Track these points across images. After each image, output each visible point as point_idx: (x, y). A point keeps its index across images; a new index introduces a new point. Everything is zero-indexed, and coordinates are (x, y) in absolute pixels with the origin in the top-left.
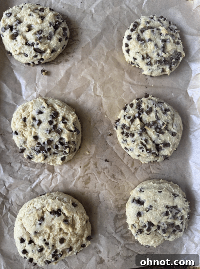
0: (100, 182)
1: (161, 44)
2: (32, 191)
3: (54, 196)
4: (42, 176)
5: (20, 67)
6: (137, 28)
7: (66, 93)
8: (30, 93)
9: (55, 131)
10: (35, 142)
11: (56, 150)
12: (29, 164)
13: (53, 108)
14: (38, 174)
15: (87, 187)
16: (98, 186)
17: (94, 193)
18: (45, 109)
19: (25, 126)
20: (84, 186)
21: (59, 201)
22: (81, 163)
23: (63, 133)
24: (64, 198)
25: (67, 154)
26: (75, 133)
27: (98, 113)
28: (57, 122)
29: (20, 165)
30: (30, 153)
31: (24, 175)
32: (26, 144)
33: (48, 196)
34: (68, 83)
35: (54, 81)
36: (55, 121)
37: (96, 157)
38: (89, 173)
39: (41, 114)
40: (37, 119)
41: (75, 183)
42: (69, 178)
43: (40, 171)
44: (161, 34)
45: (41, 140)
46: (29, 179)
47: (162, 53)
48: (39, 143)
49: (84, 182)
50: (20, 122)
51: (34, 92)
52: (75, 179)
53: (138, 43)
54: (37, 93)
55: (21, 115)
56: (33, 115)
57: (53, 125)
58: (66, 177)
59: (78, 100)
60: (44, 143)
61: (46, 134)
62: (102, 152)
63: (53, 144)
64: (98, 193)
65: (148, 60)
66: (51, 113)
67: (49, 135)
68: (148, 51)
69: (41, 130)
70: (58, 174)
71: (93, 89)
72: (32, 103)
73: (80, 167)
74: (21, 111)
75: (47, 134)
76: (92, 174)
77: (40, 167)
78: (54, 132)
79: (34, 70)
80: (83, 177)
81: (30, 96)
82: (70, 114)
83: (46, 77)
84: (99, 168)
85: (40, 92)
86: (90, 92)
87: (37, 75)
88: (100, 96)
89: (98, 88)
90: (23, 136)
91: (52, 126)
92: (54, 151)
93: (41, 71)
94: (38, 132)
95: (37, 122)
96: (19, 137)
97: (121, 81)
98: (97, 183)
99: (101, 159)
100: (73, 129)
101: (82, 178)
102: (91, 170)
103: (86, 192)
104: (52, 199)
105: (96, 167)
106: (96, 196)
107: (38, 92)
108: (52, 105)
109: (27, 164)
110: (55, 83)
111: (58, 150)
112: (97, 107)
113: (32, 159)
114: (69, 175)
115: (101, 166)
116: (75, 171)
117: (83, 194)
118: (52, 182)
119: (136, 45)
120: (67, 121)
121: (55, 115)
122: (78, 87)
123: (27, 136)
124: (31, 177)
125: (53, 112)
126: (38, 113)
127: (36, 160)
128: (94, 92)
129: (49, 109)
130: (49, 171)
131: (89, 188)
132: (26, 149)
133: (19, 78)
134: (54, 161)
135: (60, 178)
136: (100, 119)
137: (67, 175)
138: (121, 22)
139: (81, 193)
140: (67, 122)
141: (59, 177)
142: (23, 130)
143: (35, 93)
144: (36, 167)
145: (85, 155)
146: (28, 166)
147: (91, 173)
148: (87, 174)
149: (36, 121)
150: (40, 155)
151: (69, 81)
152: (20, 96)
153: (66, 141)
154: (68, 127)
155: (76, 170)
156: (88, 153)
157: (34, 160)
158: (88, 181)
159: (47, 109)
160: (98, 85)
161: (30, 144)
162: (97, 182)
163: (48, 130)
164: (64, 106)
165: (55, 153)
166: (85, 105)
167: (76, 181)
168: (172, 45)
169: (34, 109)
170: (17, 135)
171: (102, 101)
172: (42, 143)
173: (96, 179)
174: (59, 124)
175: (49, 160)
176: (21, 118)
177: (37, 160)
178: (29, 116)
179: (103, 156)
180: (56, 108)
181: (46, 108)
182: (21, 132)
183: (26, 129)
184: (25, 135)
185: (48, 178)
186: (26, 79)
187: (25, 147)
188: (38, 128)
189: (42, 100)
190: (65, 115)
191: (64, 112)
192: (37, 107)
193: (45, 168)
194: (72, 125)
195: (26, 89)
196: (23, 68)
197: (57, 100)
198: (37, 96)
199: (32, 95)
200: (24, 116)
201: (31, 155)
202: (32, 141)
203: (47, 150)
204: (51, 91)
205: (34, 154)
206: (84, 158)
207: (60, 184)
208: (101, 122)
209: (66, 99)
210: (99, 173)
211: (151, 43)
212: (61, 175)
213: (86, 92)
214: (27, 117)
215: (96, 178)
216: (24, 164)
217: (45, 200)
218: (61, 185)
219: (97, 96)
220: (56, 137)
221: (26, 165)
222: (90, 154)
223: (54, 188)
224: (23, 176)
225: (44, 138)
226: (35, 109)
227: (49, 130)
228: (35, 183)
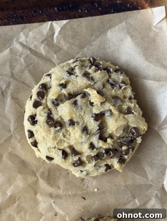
1: (93, 125)
6: (45, 97)
44: (92, 104)
47: (98, 143)
53: (50, 131)
65: (76, 158)
68: (72, 143)
97: (33, 195)
119: (47, 136)
138: (16, 79)
168: (116, 121)
211: (74, 129)
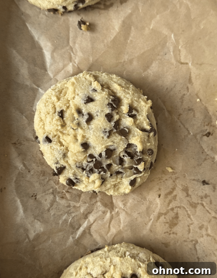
0: (196, 222)
2: (76, 245)
3: (121, 251)
4: (93, 216)
5: (38, 18)
7: (125, 62)
8: (61, 65)
9: (117, 132)
10: (83, 153)
11: (120, 166)
12: (68, 195)
13: (110, 90)
14: (86, 213)
15: (173, 233)
16: (193, 230)
17: (186, 243)
18: (97, 94)
19: (64, 125)
20: (168, 231)
21: (133, 260)
22: (160, 189)
23: (131, 136)
24: (139, 254)
25: (141, 172)
26: (152, 134)
27: (184, 95)
28: (120, 116)
29: (52, 197)
30: (74, 174)
31: (62, 215)
32: (66, 159)
33: (109, 251)
34: (127, 43)
35: (103, 41)
36: (115, 114)
37: (185, 177)
38: (176, 207)
39: (91, 103)
40: (84, 111)
41: (152, 225)
42: (141, 217)
43: (88, 207)
45: (95, 150)
46: (70, 223)
48: (91, 156)
49: (167, 223)
50: (54, 119)
51: (69, 64)
52: (151, 219)
54: (73, 65)
55: (55, 106)
56: (76, 105)
57: (114, 121)
58: (135, 215)
59: (146, 73)
60: (100, 155)
61: (103, 138)
62: (195, 167)
63: (115, 156)
64: (194, 242)
66: (109, 100)
67: (109, 140)
69: (94, 131)
70: (120, 211)
71: (173, 52)
72: (73, 84)
73: (159, 196)
74: (54, 99)
75: (105, 138)
76: (182, 208)
77: (88, 199)
78: (117, 135)
79: (64, 21)
80: (165, 214)
81: (61, 71)
82: (140, 100)
83: (88, 34)
84: (192, 196)
85: (79, 63)
86: (167, 57)
87: (70, 32)
88: (187, 64)
89: (182, 49)
90: (62, 145)
91: (113, 123)
92: (117, 168)
93: (77, 23)
94: (87, 136)
95: (86, 117)
96: (55, 147)
98: (192, 224)
99: (194, 180)
100: (148, 128)
101: (163, 216)
102: (179, 201)
103: (172, 242)
104: (121, 257)
105: (188, 195)
106: (191, 249)
107: (75, 63)
108: (108, 85)
109: (65, 194)
110: (104, 45)
111: (124, 166)
112: (182, 84)
113: (76, 185)
114: (141, 211)
115: (196, 192)
116: (151, 204)
117: (166, 245)
118: (111, 226)
120: (136, 113)
121: (116, 102)
122: (146, 49)
123: (68, 144)
124: (73, 218)
125: (111, 97)
126: (87, 100)
127: (84, 186)
128: (175, 56)
129: (104, 93)
130: (105, 205)
131: (176, 234)
132: (67, 167)
133: (38, 38)
134: (117, 188)
135: (125, 218)
136: (189, 107)
137: (136, 213)
139: (163, 243)
140: (137, 115)
141: (122, 216)
142: (60, 134)
143: (71, 64)
144: (81, 200)
145: (165, 175)
146: (66, 199)
147: (179, 207)
148: (172, 209)
149: (83, 115)
150: (95, 177)
151: (128, 39)
152: (43, 71)
153: (138, 150)
154: (139, 123)
155: (151, 202)
156: (170, 170)
157: (81, 187)
158: (175, 221)
159: (101, 93)
160: (181, 43)
161: (75, 158)
162: (191, 222)
163: (106, 132)
164: (128, 86)
165: (118, 173)
166: (160, 83)
167: (153, 222)
169: (78, 95)
170: (50, 144)
171: (190, 73)
172: (96, 155)
173: (189, 217)
174: (123, 119)
175: (108, 186)
176: (55, 112)
177: (86, 186)
178: (68, 107)
179: (197, 175)
180: (115, 91)
181: (98, 91)
182: (57, 137)
183: (64, 132)
184: (64, 143)
185: (104, 218)
186: (51, 39)
187: (65, 164)
188: (88, 127)
189: (90, 76)
190: (132, 102)
191: (130, 98)
192: (82, 89)
193: (97, 202)
194: (146, 120)
195: (53, 57)
196: (43, 18)
197: (114, 76)
198: (73, 69)
199: (65, 69)
200: (60, 108)
201: (76, 178)
202: (79, 152)
203: (105, 168)
204: (98, 59)
205: (81, 176)
206: (164, 179)
207: (126, 228)
208: (189, 112)
209: (124, 73)
210: (194, 206)
212: (126, 212)
213: (160, 57)
214: (65, 110)
215: (188, 214)
216: (60, 194)
217: (106, 260)
218: (126, 231)
219: (182, 63)
220: (121, 142)
221: (63, 198)
222: (175, 171)
223: (115, 236)
224: (60, 216)
225: (100, 145)
226: (80, 94)
227: (107, 130)
228: (81, 229)
